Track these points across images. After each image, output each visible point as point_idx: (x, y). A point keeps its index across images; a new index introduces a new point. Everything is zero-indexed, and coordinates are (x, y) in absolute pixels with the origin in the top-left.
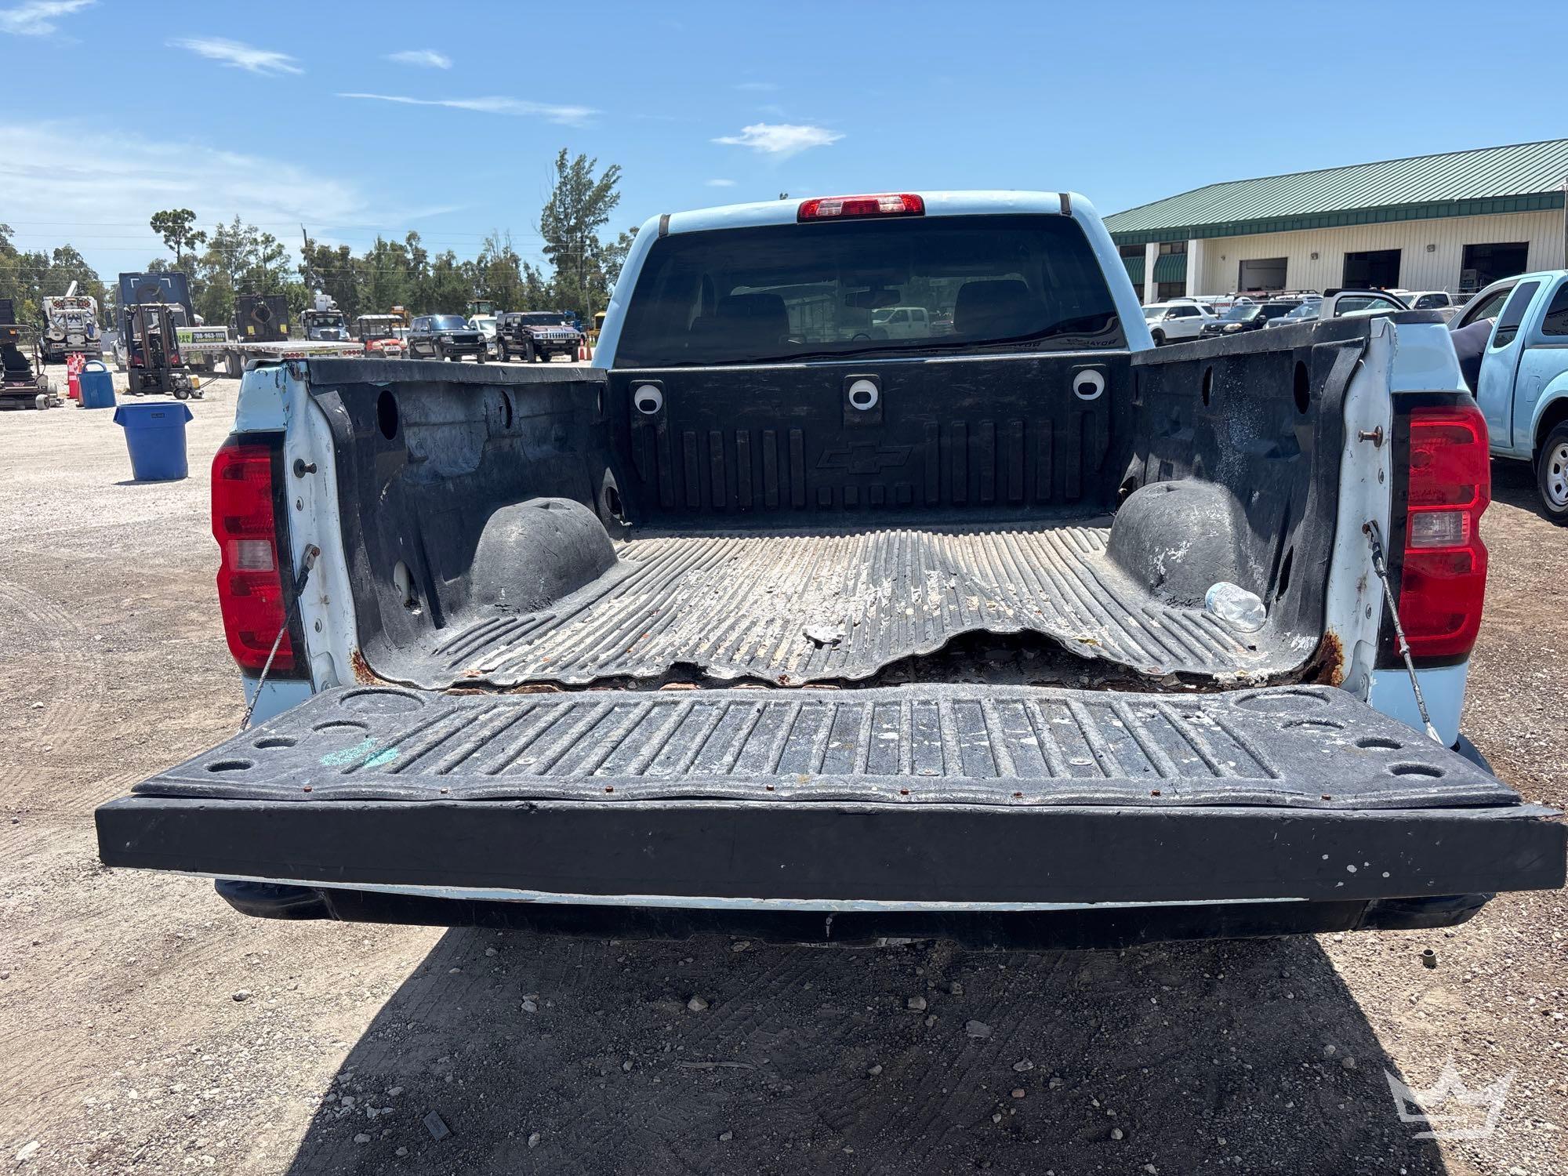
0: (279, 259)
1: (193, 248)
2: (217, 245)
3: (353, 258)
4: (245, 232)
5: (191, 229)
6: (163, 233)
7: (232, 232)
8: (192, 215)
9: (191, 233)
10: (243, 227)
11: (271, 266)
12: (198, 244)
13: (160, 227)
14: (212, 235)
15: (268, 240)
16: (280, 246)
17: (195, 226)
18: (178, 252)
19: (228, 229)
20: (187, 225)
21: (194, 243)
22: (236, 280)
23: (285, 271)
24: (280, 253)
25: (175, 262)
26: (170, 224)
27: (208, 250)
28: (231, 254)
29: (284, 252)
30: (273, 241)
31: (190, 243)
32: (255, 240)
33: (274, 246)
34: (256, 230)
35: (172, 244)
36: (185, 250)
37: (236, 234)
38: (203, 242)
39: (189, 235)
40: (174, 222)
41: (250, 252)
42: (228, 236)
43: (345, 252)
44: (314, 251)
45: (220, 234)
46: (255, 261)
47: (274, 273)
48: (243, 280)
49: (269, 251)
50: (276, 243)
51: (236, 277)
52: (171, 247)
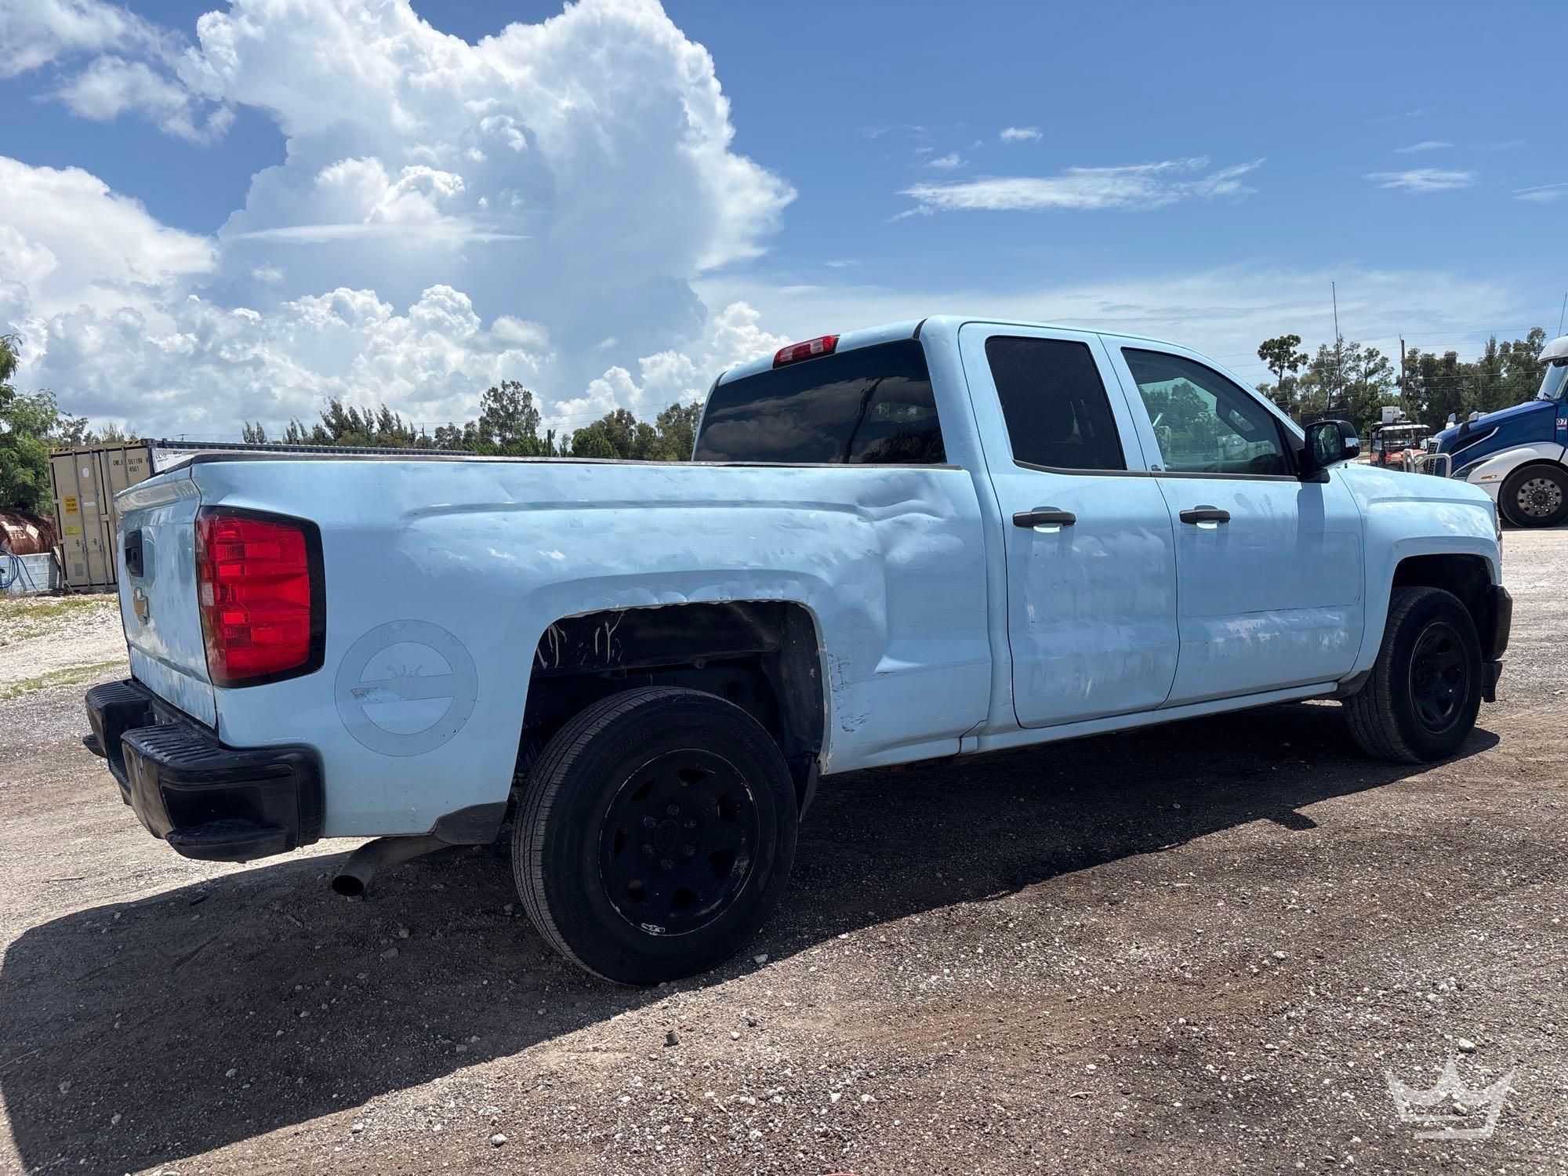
0: (1381, 372)
1: (1295, 370)
2: (1319, 366)
3: (1460, 364)
4: (1347, 350)
5: (1295, 353)
6: (1269, 359)
7: (1333, 351)
8: (1297, 340)
9: (1295, 356)
10: (1346, 345)
11: (1371, 380)
12: (1300, 366)
13: (1266, 354)
14: (1313, 357)
15: (1371, 354)
16: (1385, 359)
17: (1298, 350)
18: (1281, 376)
19: (1331, 349)
20: (1292, 349)
21: (1297, 366)
22: (1334, 397)
23: (1386, 384)
24: (1383, 366)
25: (1277, 385)
26: (1277, 351)
27: (1308, 372)
28: (1331, 371)
29: (1388, 365)
30: (1376, 355)
31: (1293, 366)
32: (1358, 356)
33: (1378, 359)
34: (1358, 346)
35: (1276, 368)
36: (1287, 373)
37: (1338, 353)
38: (1305, 364)
39: (1291, 359)
40: (1280, 348)
41: (1352, 369)
42: (1330, 355)
43: (1450, 359)
44: (1415, 361)
45: (1322, 354)
46: (1356, 377)
47: (1374, 387)
48: (1340, 396)
49: (1372, 365)
50: (1380, 357)
51: (1334, 394)
52: (1275, 372)
